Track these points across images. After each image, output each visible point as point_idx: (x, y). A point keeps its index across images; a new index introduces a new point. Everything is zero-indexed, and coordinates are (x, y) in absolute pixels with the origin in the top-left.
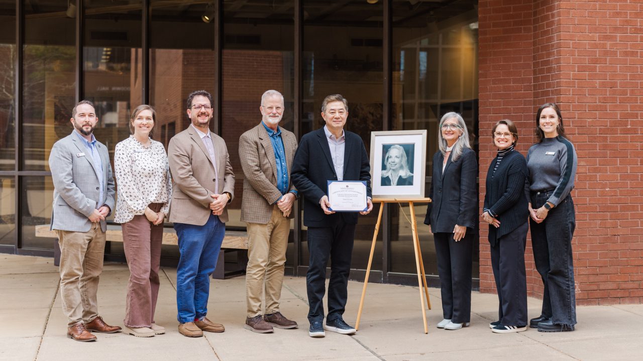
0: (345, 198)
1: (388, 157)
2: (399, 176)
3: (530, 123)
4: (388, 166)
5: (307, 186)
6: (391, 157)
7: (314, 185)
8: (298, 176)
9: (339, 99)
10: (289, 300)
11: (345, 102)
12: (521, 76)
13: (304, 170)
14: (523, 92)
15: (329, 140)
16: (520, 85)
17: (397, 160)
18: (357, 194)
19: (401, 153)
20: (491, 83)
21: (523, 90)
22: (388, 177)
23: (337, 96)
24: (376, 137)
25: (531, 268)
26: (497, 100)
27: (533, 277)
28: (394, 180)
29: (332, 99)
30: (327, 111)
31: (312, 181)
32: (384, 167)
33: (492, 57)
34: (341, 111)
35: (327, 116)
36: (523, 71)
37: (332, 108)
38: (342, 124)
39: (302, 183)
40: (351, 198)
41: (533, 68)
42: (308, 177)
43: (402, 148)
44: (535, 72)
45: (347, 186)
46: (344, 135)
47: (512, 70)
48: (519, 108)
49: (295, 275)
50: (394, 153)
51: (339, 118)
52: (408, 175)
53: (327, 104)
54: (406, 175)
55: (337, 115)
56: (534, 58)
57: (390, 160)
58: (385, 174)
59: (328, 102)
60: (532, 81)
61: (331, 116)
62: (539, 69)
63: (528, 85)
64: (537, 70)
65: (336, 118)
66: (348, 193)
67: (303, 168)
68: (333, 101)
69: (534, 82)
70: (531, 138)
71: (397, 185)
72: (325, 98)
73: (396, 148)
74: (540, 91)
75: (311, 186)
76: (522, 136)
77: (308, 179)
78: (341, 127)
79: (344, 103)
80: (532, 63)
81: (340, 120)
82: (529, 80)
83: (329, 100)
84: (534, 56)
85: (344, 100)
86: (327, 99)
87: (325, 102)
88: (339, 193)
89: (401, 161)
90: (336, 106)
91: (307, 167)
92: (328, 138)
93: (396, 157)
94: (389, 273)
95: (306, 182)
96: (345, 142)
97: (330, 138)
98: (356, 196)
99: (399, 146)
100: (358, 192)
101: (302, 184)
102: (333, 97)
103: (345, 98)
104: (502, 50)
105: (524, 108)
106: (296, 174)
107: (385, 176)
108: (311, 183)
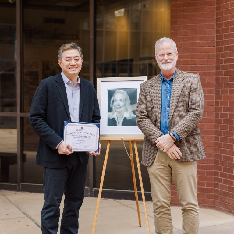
0: (78, 139)
1: (113, 101)
2: (124, 117)
3: (213, 72)
4: (113, 108)
5: (44, 130)
6: (116, 101)
7: (51, 129)
8: (37, 120)
9: (73, 47)
10: (19, 219)
11: (80, 50)
12: (206, 35)
13: (43, 113)
14: (207, 47)
15: (66, 85)
16: (205, 42)
17: (122, 104)
18: (90, 135)
19: (125, 97)
20: (181, 40)
21: (207, 46)
22: (114, 118)
23: (72, 44)
24: (102, 83)
25: (213, 186)
26: (186, 54)
27: (214, 194)
28: (120, 121)
29: (67, 47)
30: (63, 59)
31: (49, 125)
32: (110, 110)
33: (182, 19)
34: (77, 58)
35: (63, 63)
36: (207, 30)
37: (68, 56)
38: (77, 71)
39: (40, 126)
40: (84, 139)
41: (216, 28)
42: (46, 121)
43: (125, 92)
44: (218, 32)
45: (82, 128)
46: (79, 82)
47: (198, 30)
48: (204, 60)
49: (19, 190)
50: (118, 97)
51: (75, 65)
52: (132, 117)
53: (63, 52)
54: (130, 117)
55: (73, 62)
56: (218, 20)
57: (115, 103)
58: (111, 116)
59: (64, 50)
60: (215, 39)
61: (67, 63)
62: (222, 29)
63: (212, 42)
64: (221, 30)
65: (71, 65)
66: (82, 134)
67: (43, 112)
68: (68, 49)
69: (216, 40)
70: (213, 84)
71: (122, 126)
72: (60, 46)
73: (120, 92)
74: (223, 46)
75: (48, 130)
76: (206, 83)
77: (46, 123)
78: (77, 74)
79: (78, 50)
80: (215, 24)
81: (76, 66)
82: (213, 37)
83: (64, 48)
84: (217, 18)
85: (79, 48)
86: (62, 47)
87: (61, 50)
88: (74, 134)
89: (125, 105)
90: (72, 53)
91: (46, 110)
92: (65, 84)
93: (121, 100)
94: (94, 189)
95: (44, 126)
96: (81, 88)
97: (67, 84)
98: (89, 137)
99: (122, 91)
100: (91, 134)
101: (40, 128)
102: (68, 46)
103: (79, 46)
104: (190, 13)
105: (208, 60)
106: (35, 118)
107: (112, 117)
108: (49, 127)
